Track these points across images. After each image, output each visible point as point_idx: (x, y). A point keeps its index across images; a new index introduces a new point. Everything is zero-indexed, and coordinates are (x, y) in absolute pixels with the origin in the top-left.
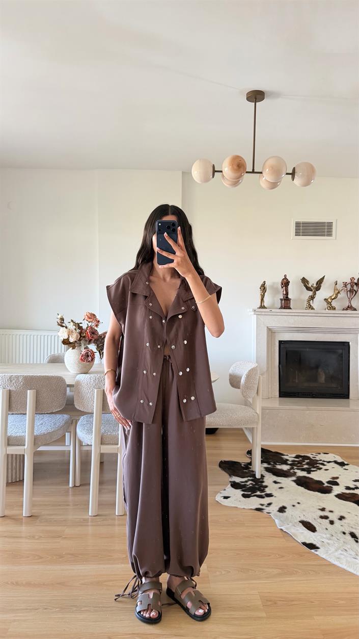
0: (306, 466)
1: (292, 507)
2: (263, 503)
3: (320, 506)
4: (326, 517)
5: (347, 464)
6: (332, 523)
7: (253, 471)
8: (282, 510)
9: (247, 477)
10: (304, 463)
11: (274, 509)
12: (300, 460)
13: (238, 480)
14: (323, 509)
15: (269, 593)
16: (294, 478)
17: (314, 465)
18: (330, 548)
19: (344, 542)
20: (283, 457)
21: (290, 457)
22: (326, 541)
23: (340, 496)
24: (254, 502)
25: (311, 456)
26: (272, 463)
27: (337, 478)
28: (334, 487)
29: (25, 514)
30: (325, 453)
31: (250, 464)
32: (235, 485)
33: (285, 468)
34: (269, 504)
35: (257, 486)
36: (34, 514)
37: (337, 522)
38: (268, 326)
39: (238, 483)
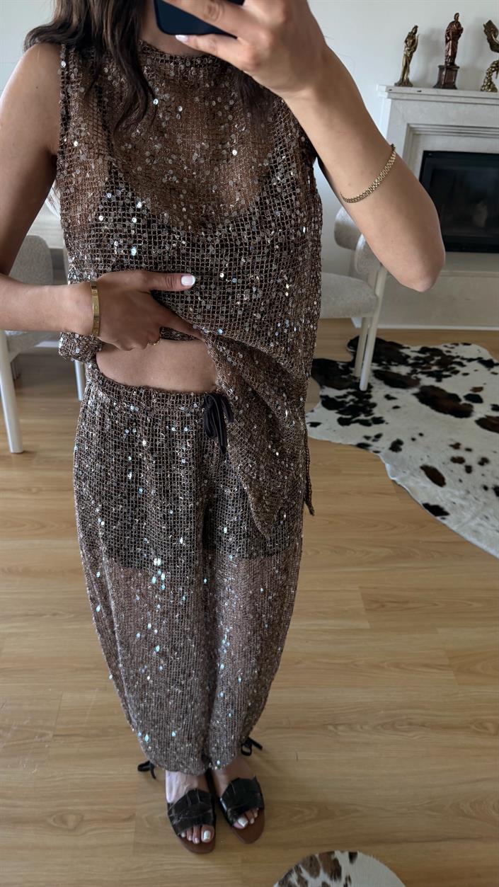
0: (435, 368)
1: (411, 442)
2: (368, 434)
3: (452, 440)
4: (459, 460)
5: (497, 364)
6: (469, 470)
7: (355, 378)
8: (396, 446)
9: (347, 388)
10: (432, 362)
11: (384, 444)
12: (428, 357)
13: (332, 393)
14: (457, 446)
15: (375, 588)
16: (416, 390)
17: (448, 365)
18: (464, 514)
19: (485, 504)
20: (402, 351)
21: (412, 351)
22: (458, 501)
23: (485, 423)
24: (356, 433)
25: (444, 349)
26: (384, 363)
27: (480, 389)
28: (476, 406)
29: (13, 449)
30: (465, 344)
31: (352, 364)
32: (328, 403)
33: (404, 370)
34: (378, 436)
35: (361, 405)
36: (26, 449)
37: (476, 468)
38: (410, 122)
39: (332, 400)
